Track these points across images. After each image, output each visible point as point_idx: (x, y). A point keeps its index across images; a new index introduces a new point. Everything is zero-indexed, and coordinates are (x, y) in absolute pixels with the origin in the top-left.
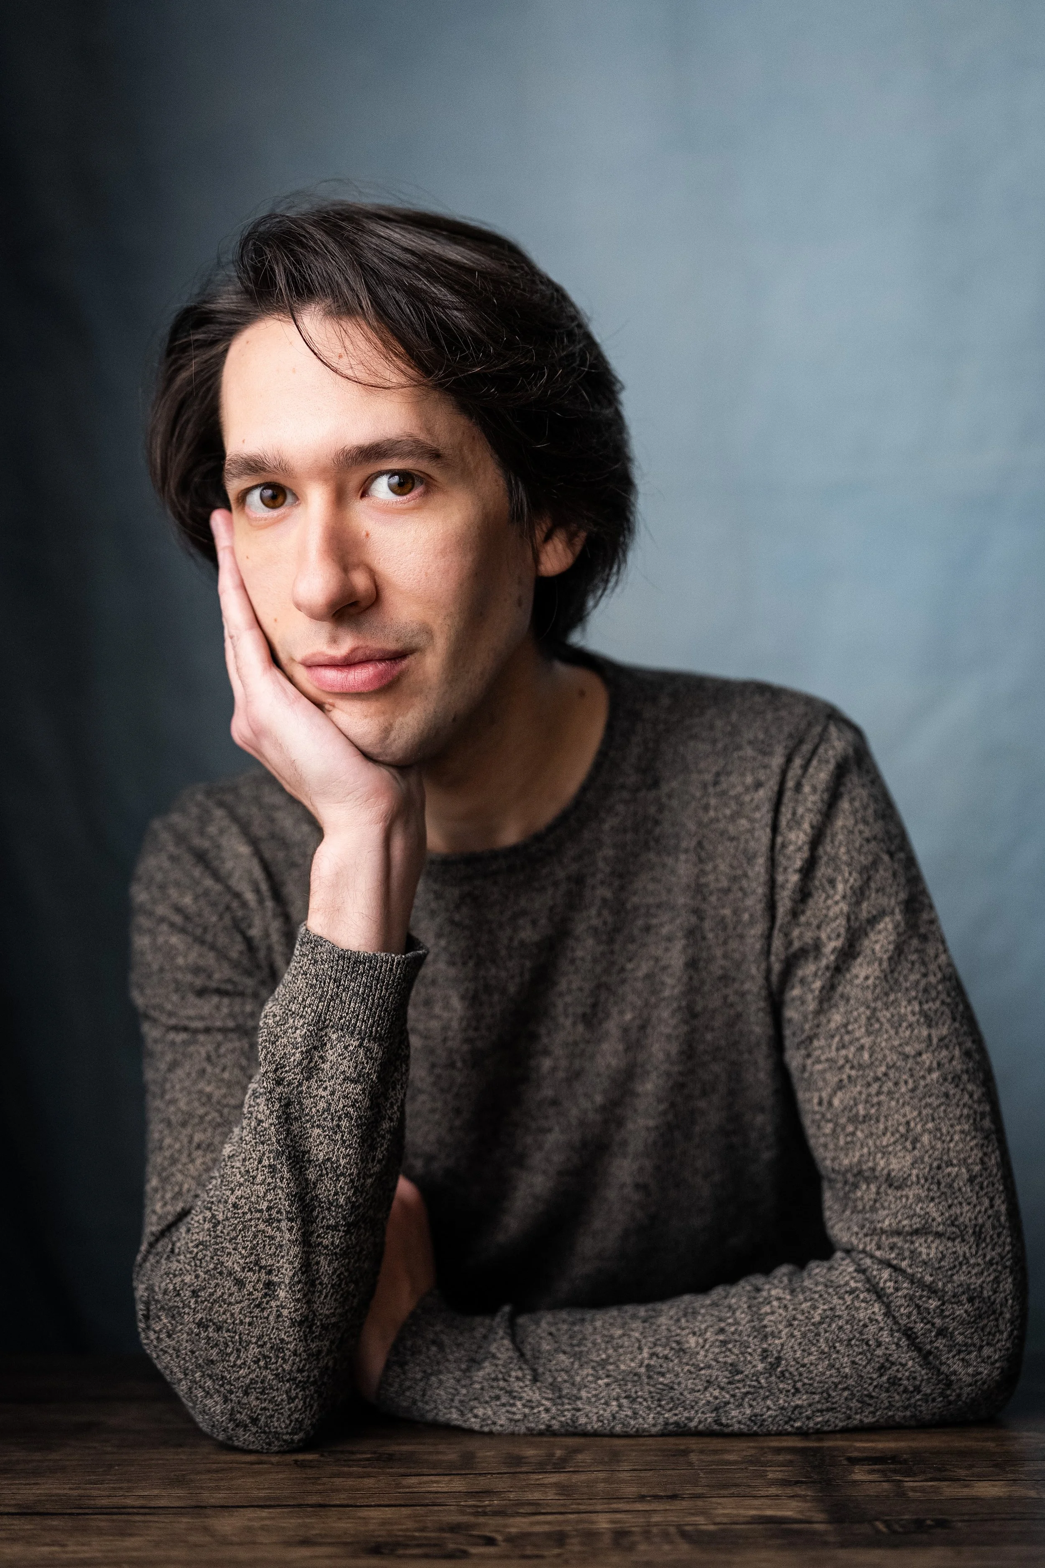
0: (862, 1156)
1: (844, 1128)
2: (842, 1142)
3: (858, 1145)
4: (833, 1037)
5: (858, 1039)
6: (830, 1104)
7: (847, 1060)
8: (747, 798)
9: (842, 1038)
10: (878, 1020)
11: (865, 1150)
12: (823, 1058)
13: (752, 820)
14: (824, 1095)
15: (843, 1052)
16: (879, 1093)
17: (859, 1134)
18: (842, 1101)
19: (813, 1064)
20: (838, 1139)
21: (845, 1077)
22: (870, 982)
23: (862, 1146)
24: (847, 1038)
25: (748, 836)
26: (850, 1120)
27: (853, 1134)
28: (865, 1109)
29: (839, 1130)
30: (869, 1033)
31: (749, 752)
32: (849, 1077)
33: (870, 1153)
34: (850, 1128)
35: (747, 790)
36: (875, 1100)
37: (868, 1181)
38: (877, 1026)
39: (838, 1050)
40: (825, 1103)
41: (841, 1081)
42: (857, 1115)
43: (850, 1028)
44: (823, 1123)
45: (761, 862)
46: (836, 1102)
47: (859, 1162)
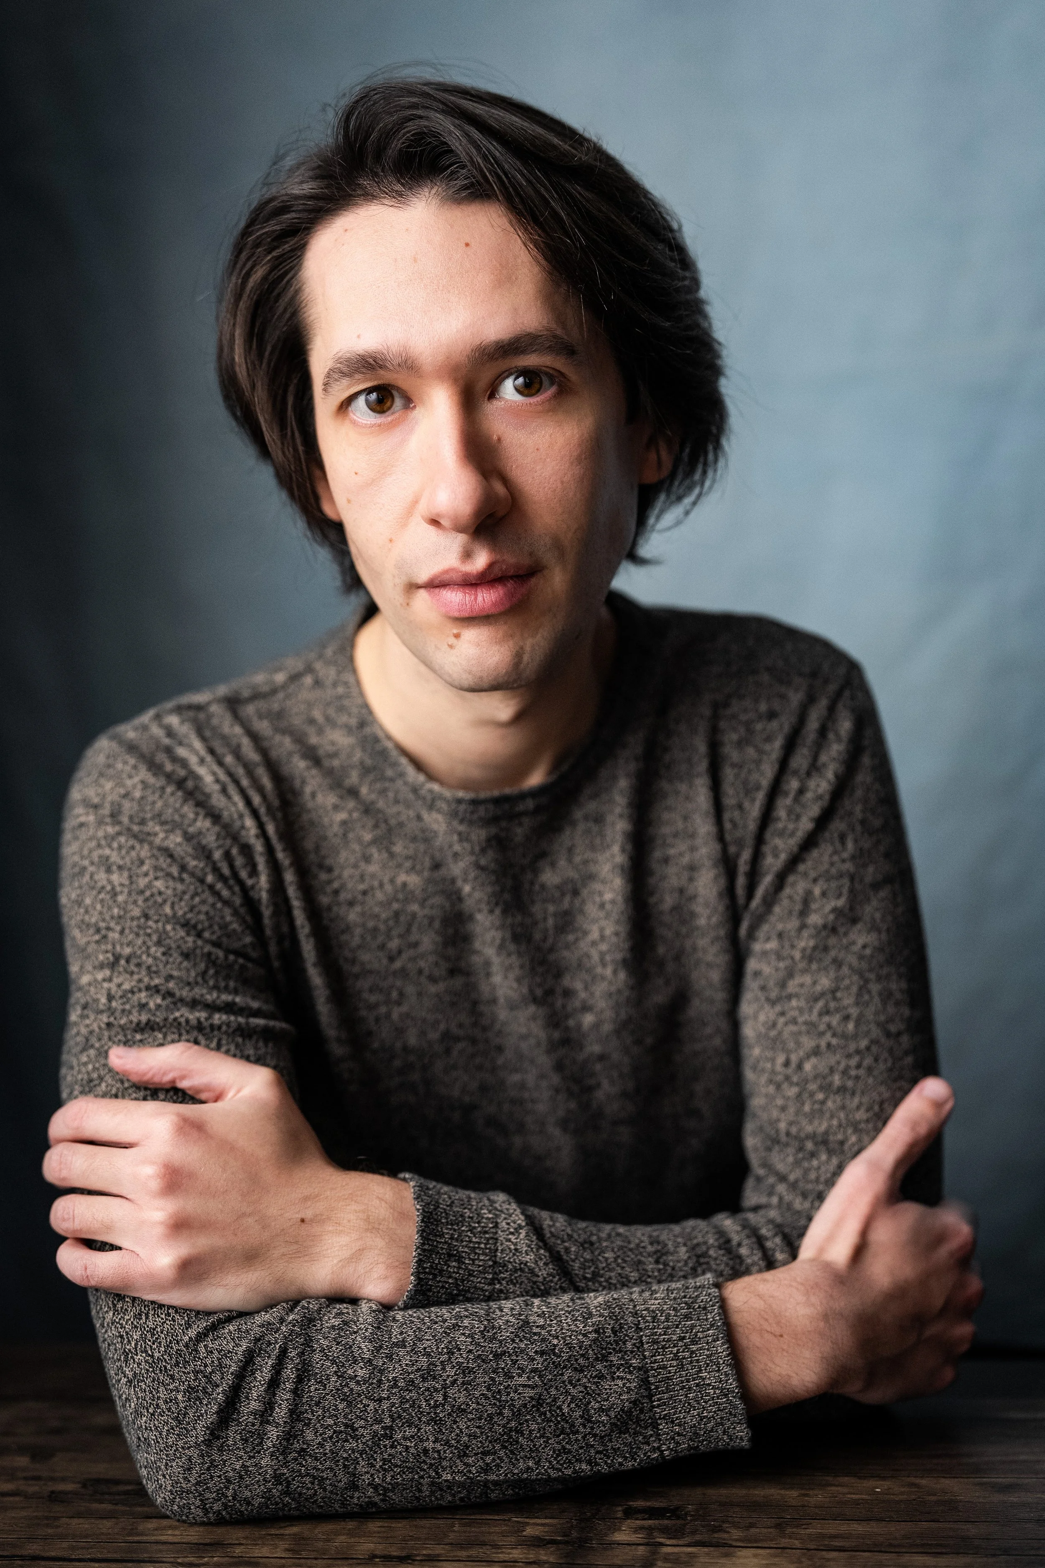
0: (830, 1126)
1: (812, 1095)
2: (807, 1108)
3: (828, 1115)
4: (816, 1000)
5: (845, 1008)
6: (800, 1067)
7: (829, 1026)
8: (759, 726)
9: (827, 1003)
10: (869, 992)
11: (835, 1122)
12: (800, 1020)
13: (761, 752)
14: (794, 1058)
15: (826, 1019)
16: (858, 1066)
17: (830, 1104)
18: (815, 1067)
19: (786, 1024)
20: (803, 1104)
21: (823, 1044)
22: (868, 952)
23: (832, 1117)
24: (832, 1005)
25: (753, 766)
26: (821, 1088)
27: (823, 1102)
28: (841, 1079)
29: (805, 1095)
30: (857, 1004)
31: (765, 678)
32: (829, 1045)
33: (840, 1126)
34: (820, 1096)
35: (760, 717)
36: (853, 1073)
37: (831, 1152)
38: (866, 997)
39: (820, 1014)
40: (793, 1065)
41: (818, 1046)
42: (830, 1085)
43: (839, 995)
44: (785, 1086)
45: (760, 797)
46: (808, 1067)
47: (826, 1133)
